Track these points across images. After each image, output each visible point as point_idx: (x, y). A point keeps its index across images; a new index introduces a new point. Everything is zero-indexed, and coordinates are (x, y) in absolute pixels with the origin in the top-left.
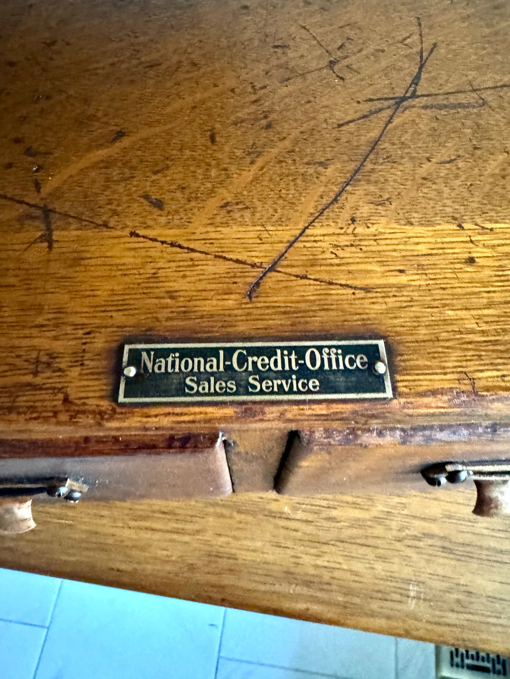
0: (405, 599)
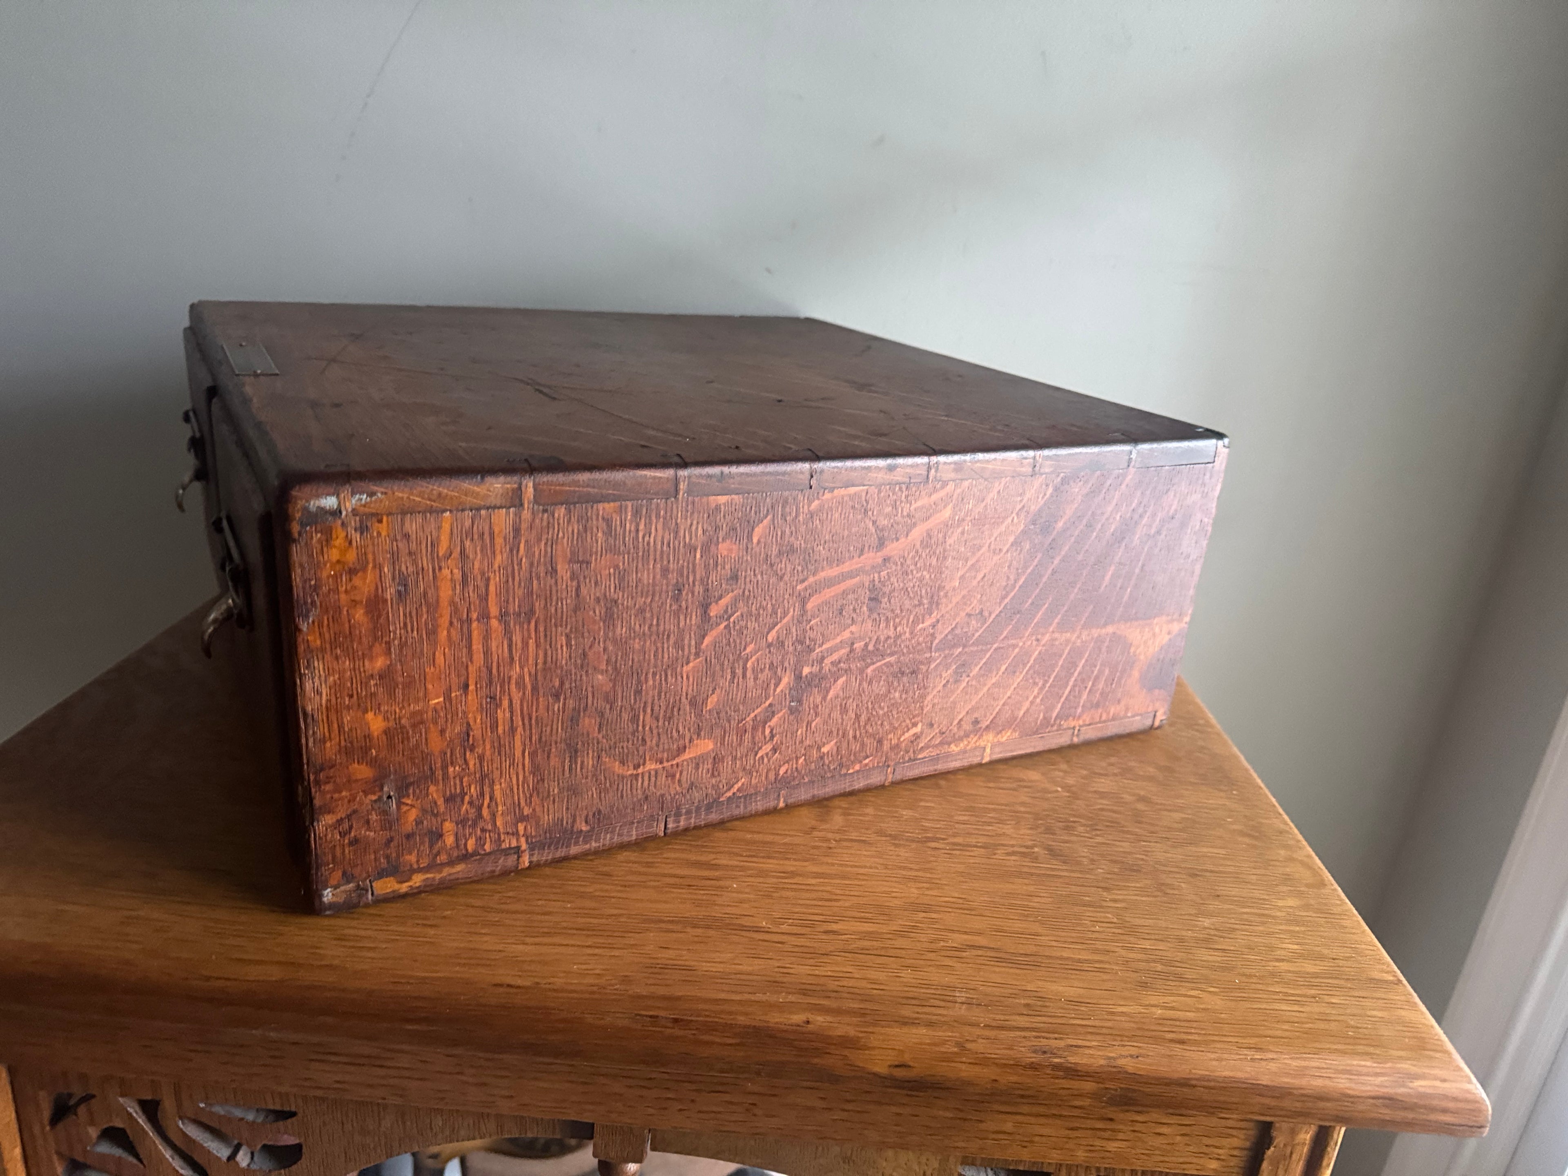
0: (948, 1005)
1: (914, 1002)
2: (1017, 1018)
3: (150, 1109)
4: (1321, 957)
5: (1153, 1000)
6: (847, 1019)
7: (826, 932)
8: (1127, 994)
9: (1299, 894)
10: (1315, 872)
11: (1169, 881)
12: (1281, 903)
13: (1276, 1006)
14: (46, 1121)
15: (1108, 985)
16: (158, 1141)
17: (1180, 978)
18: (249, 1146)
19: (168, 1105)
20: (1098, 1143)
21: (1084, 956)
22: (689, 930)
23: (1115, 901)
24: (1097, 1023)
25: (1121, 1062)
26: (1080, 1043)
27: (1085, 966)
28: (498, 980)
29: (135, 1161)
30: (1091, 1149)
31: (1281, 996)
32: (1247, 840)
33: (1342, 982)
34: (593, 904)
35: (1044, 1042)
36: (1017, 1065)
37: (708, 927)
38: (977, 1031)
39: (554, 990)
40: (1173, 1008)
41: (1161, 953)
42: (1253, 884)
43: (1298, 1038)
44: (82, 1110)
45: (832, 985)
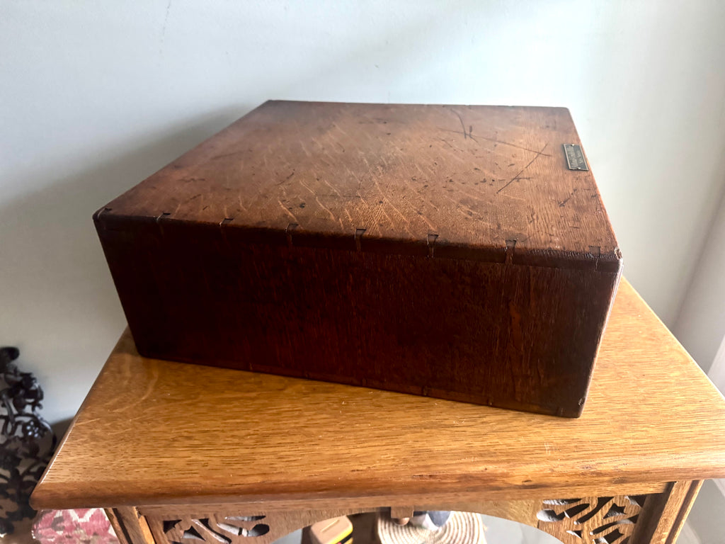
0: (543, 452)
1: (528, 453)
2: (574, 454)
3: (205, 522)
4: (695, 402)
5: (628, 435)
6: (502, 465)
7: (483, 423)
8: (616, 434)
9: (679, 369)
10: (684, 356)
11: (621, 371)
12: (672, 375)
13: (680, 430)
14: (162, 531)
15: (608, 431)
16: (209, 531)
17: (638, 422)
18: (246, 528)
19: (212, 520)
20: (603, 488)
21: (594, 417)
22: (424, 430)
23: (600, 385)
24: (607, 451)
25: (619, 467)
26: (601, 461)
27: (595, 422)
28: (353, 469)
29: (201, 539)
30: (600, 490)
31: (681, 425)
32: (650, 342)
33: (706, 413)
34: (379, 423)
35: (587, 463)
36: (576, 474)
37: (431, 428)
38: (558, 463)
39: (377, 470)
40: (637, 438)
41: (625, 410)
42: (658, 366)
43: (693, 445)
44: (177, 525)
45: (492, 449)
